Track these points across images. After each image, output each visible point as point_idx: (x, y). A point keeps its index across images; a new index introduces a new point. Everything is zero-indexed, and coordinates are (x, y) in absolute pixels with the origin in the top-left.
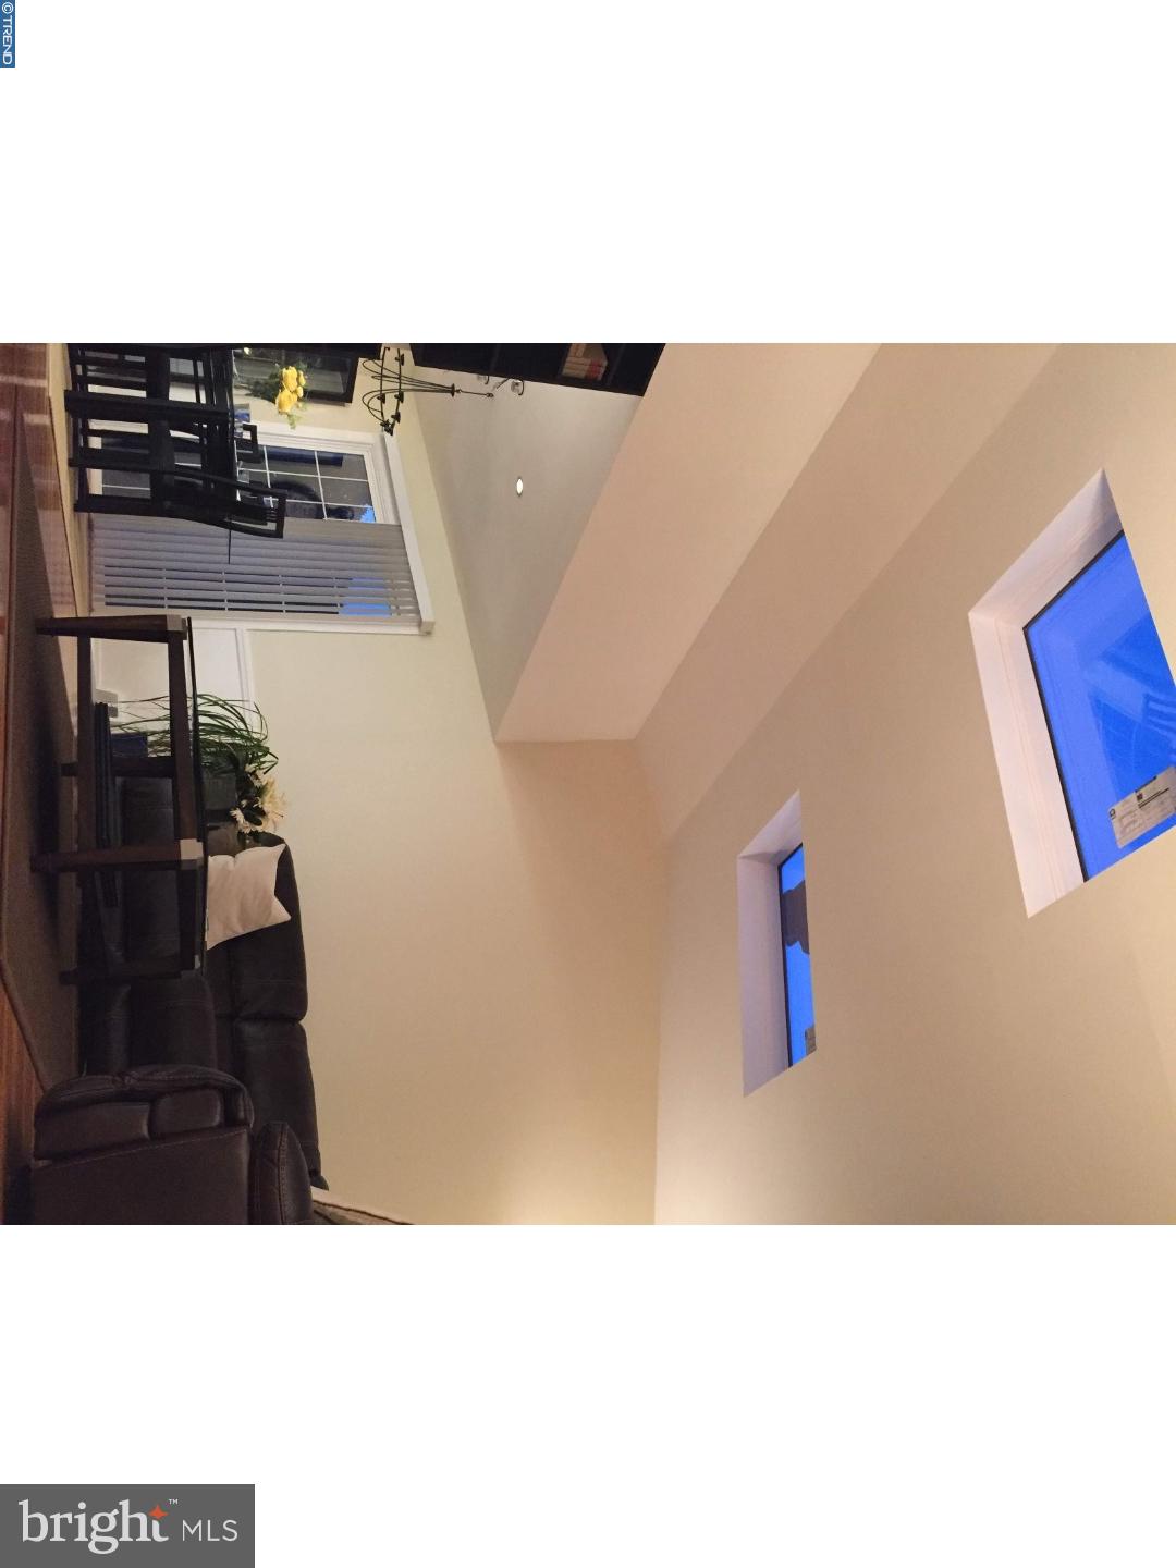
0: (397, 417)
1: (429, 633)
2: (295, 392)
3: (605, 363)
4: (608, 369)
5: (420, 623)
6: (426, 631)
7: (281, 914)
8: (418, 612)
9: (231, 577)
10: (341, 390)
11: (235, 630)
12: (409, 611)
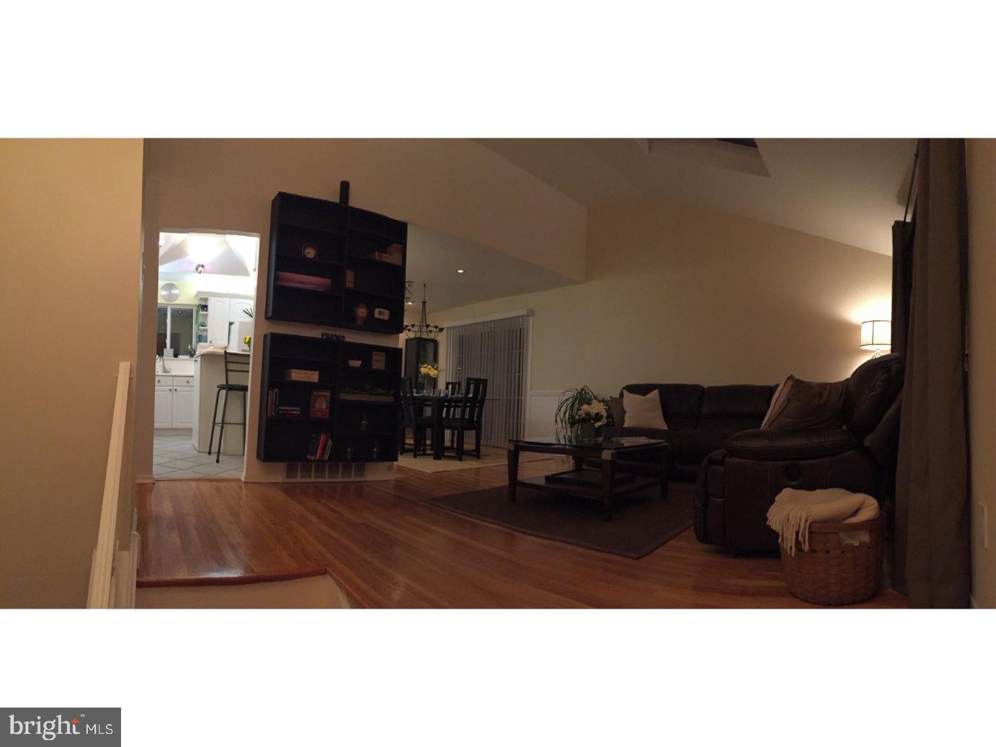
0: (436, 327)
1: (533, 312)
2: (430, 369)
3: (395, 245)
4: (397, 243)
5: (528, 316)
6: (531, 313)
7: (654, 394)
8: (522, 316)
9: (509, 394)
10: (432, 344)
11: (531, 396)
12: (523, 319)
